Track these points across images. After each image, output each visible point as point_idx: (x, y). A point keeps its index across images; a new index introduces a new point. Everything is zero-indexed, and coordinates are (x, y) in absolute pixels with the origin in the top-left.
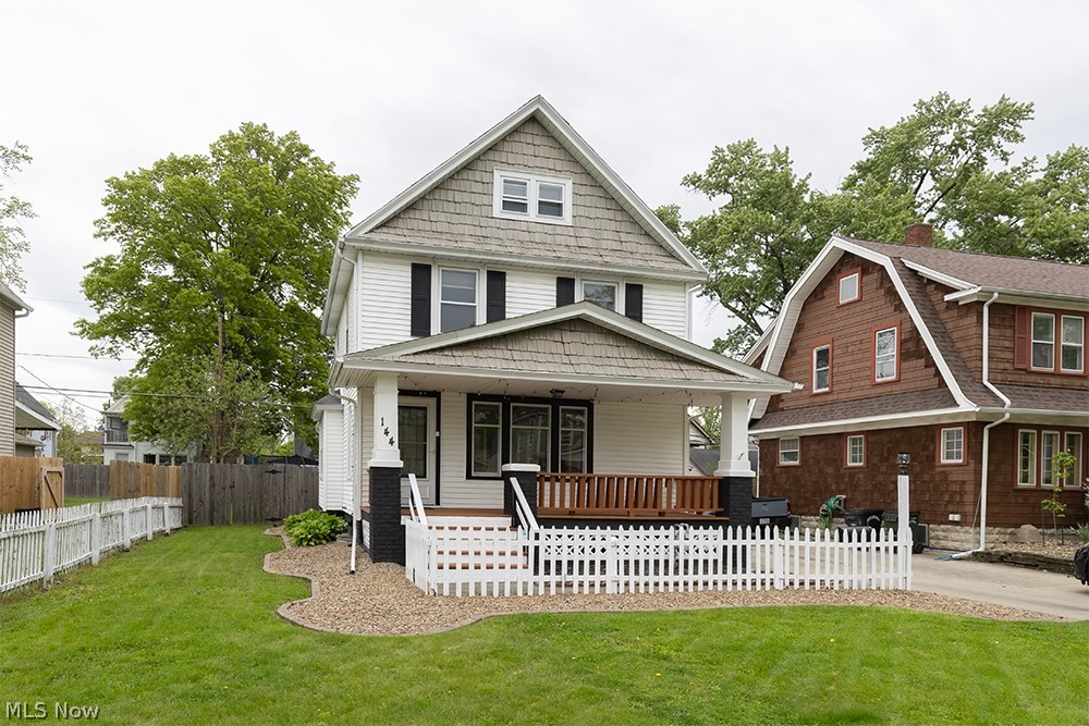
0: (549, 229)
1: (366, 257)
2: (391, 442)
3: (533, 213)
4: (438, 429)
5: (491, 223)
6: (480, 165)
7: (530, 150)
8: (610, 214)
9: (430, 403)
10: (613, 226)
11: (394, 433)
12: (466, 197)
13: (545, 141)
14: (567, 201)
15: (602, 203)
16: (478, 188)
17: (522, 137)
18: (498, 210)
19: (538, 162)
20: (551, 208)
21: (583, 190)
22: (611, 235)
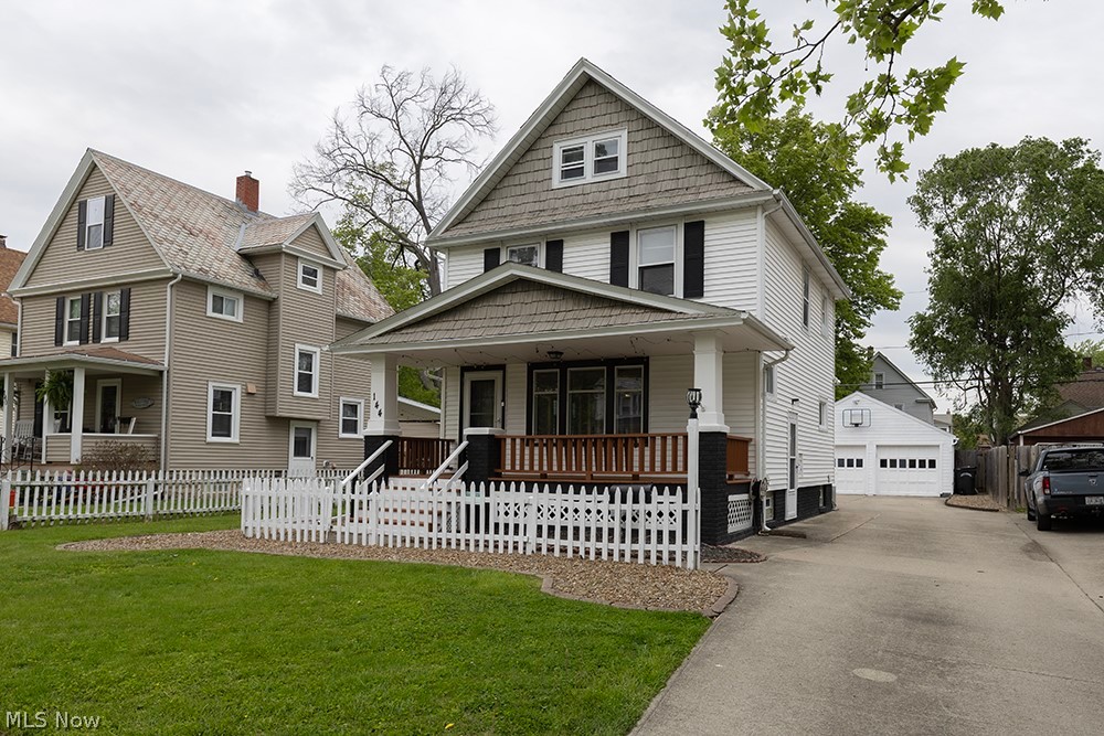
0: (604, 187)
1: (452, 253)
2: (380, 414)
3: (589, 174)
4: (503, 400)
5: (551, 195)
6: (543, 143)
7: (587, 113)
8: (668, 153)
9: (496, 375)
10: (671, 164)
11: (382, 406)
12: (530, 177)
13: (601, 99)
14: (622, 153)
15: (660, 143)
16: (540, 165)
17: (580, 104)
18: (557, 181)
19: (595, 122)
20: (606, 164)
21: (639, 136)
22: (668, 175)
